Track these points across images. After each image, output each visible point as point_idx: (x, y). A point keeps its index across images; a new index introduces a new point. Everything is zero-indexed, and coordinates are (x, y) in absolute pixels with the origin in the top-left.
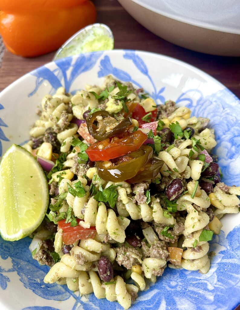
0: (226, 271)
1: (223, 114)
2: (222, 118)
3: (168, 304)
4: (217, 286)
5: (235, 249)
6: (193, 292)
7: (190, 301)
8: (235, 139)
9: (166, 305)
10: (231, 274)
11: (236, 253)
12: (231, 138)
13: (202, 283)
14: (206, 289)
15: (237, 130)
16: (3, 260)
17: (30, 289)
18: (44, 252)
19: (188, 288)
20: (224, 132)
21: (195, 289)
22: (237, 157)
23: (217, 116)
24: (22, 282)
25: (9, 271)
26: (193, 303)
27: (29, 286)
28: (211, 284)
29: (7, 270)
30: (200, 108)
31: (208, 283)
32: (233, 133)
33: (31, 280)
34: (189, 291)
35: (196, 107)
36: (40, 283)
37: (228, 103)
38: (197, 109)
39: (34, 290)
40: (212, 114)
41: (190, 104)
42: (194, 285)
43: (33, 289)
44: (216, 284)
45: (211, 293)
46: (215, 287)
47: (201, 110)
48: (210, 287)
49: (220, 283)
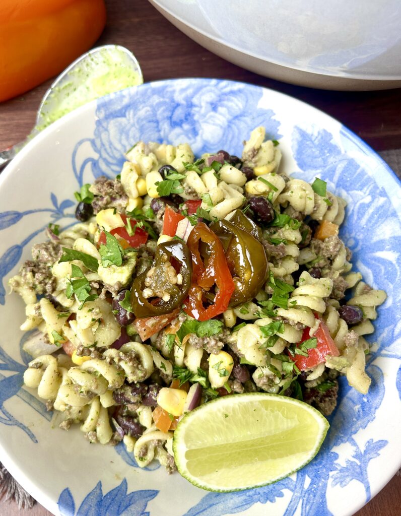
0: (350, 180)
1: (132, 121)
2: (136, 124)
3: (382, 249)
4: (368, 192)
5: (324, 163)
6: (369, 221)
7: (382, 223)
8: (175, 118)
9: (382, 250)
10: (356, 175)
11: (330, 163)
12: (169, 124)
13: (359, 209)
14: (369, 205)
15: (164, 111)
16: (340, 457)
17: (374, 414)
18: (323, 401)
19: (362, 225)
20: (156, 129)
21: (366, 217)
22: (200, 125)
23: (129, 130)
24: (367, 425)
25: (355, 444)
26: (384, 221)
27: (370, 415)
28: (363, 198)
29: (354, 448)
30: (105, 150)
31: (361, 202)
32: (164, 119)
33: (359, 416)
34: (366, 224)
35: (101, 156)
36: (361, 405)
37: (119, 107)
38: (105, 155)
39: (374, 408)
40: (123, 137)
41: (92, 163)
42: (359, 219)
43: (373, 410)
44: (365, 193)
45: (376, 200)
46: (369, 194)
47: (109, 150)
48: (368, 199)
49: (365, 189)
